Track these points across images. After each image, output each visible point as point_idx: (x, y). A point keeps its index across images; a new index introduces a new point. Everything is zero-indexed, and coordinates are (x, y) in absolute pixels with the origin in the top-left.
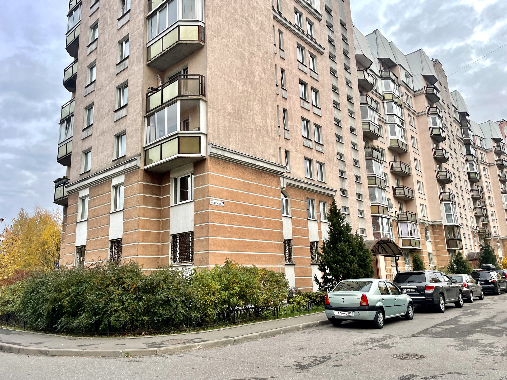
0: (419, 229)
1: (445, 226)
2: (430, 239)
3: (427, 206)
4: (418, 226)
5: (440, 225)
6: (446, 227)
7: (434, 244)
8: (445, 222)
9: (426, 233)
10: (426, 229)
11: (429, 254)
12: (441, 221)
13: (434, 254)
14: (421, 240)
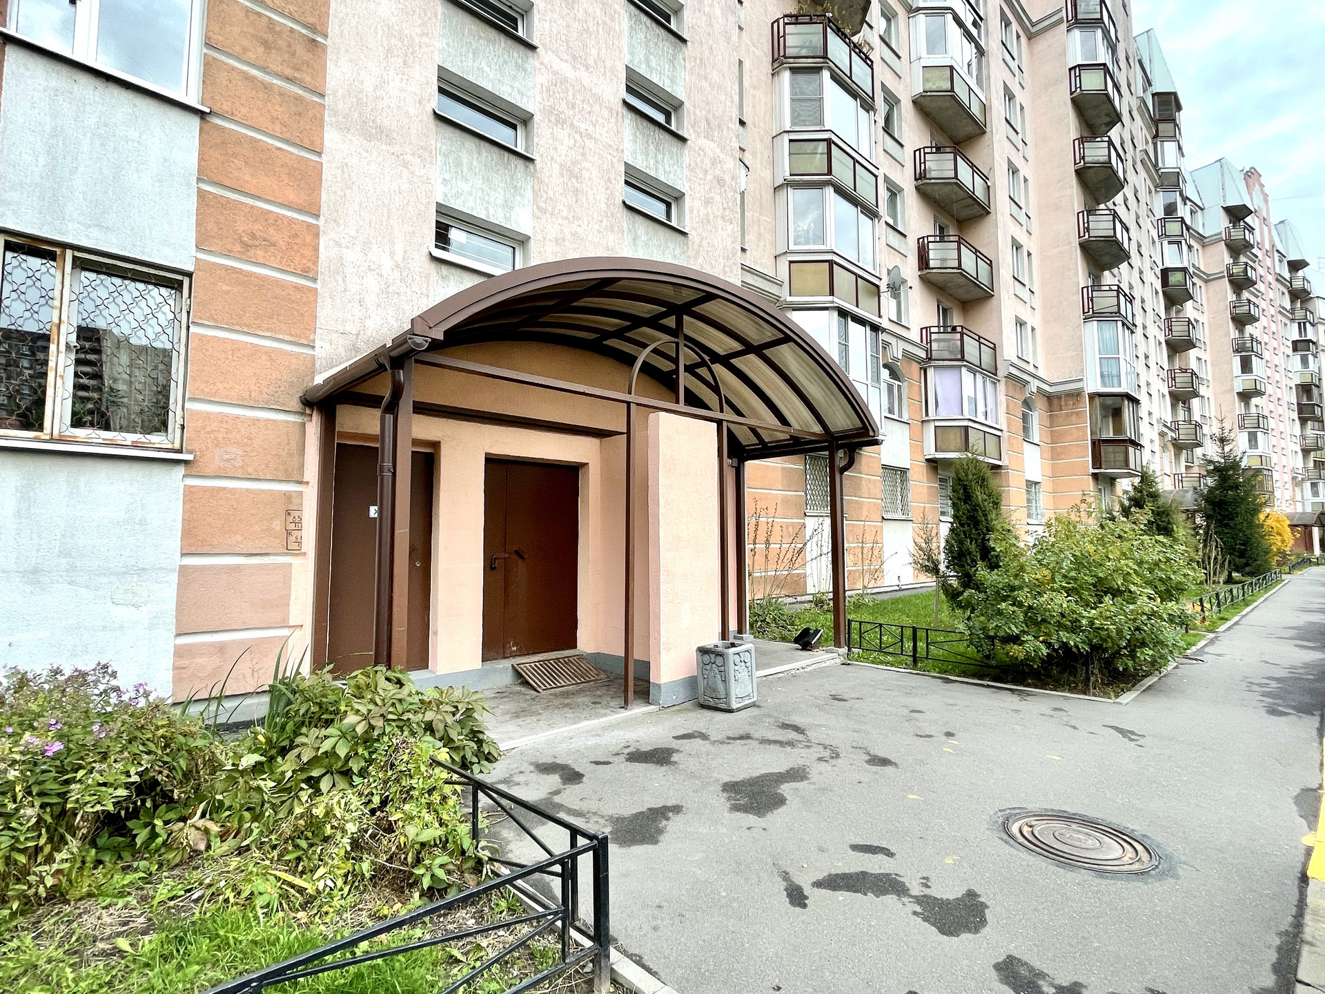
0: (1002, 398)
1: (1092, 396)
2: (1036, 436)
3: (1037, 331)
4: (1001, 387)
5: (1076, 395)
6: (1097, 400)
7: (1048, 455)
8: (1093, 384)
9: (1025, 418)
10: (1027, 404)
11: (1032, 484)
12: (1081, 380)
13: (1046, 485)
14: (1005, 435)
